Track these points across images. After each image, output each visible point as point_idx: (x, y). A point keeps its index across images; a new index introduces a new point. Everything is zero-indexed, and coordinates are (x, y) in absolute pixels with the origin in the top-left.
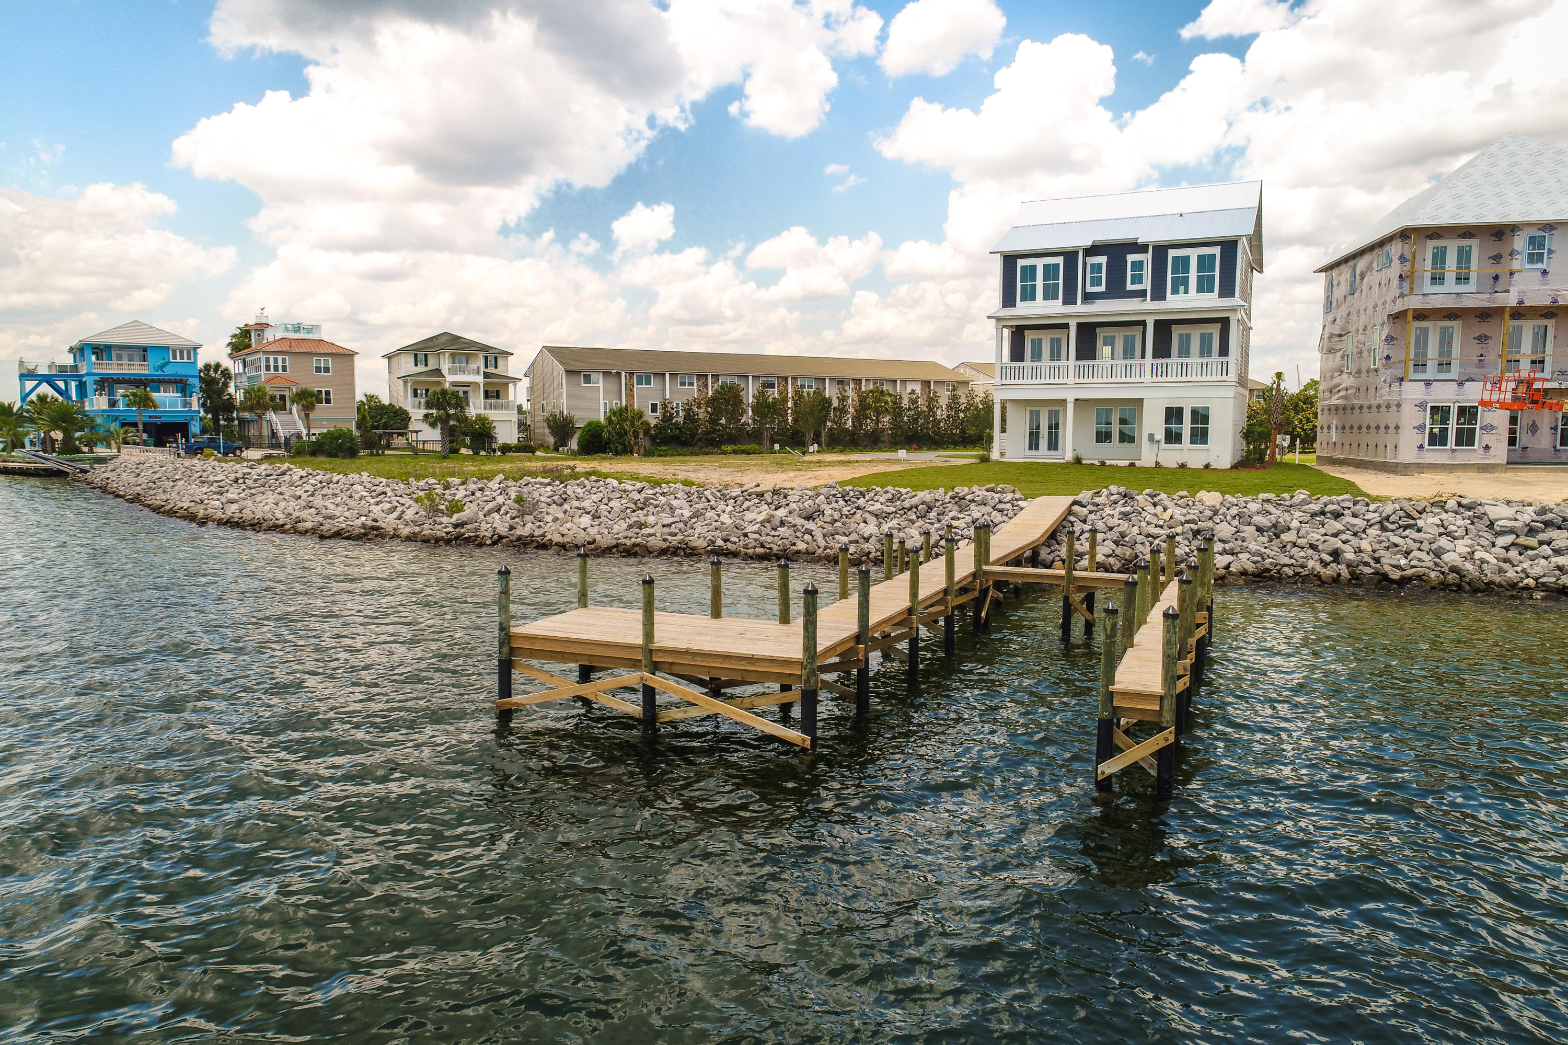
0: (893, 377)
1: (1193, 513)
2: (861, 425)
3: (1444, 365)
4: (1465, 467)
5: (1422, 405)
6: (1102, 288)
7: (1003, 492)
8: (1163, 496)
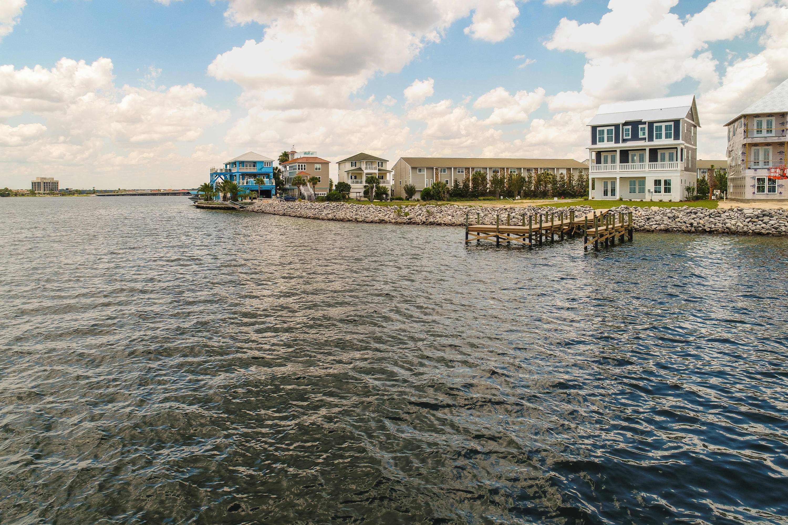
0: (553, 167)
1: (648, 213)
2: (538, 188)
3: (766, 163)
4: (772, 200)
5: (753, 178)
6: (630, 137)
7: (586, 207)
8: (639, 208)
